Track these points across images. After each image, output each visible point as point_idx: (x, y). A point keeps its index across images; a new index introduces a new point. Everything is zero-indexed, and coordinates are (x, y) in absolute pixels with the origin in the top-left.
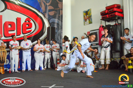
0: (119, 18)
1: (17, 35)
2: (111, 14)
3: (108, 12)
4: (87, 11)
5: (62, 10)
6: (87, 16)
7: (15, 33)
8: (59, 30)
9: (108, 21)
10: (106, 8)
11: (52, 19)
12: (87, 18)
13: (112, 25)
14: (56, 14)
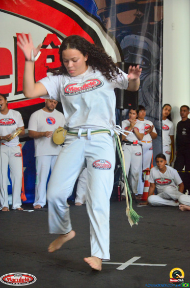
1: (19, 90)
7: (11, 85)
8: (149, 73)
14: (142, 18)
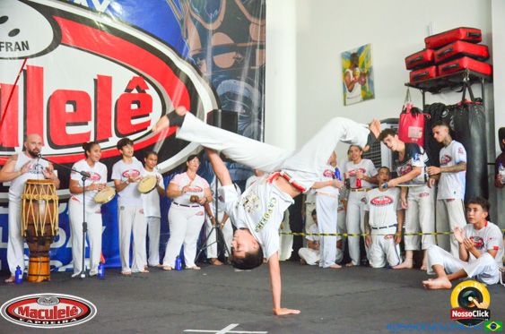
0: (474, 80)
2: (444, 66)
3: (433, 55)
4: (356, 51)
5: (262, 47)
6: (357, 70)
7: (90, 133)
9: (435, 91)
10: (426, 44)
11: (226, 81)
12: (357, 77)
13: (447, 104)
